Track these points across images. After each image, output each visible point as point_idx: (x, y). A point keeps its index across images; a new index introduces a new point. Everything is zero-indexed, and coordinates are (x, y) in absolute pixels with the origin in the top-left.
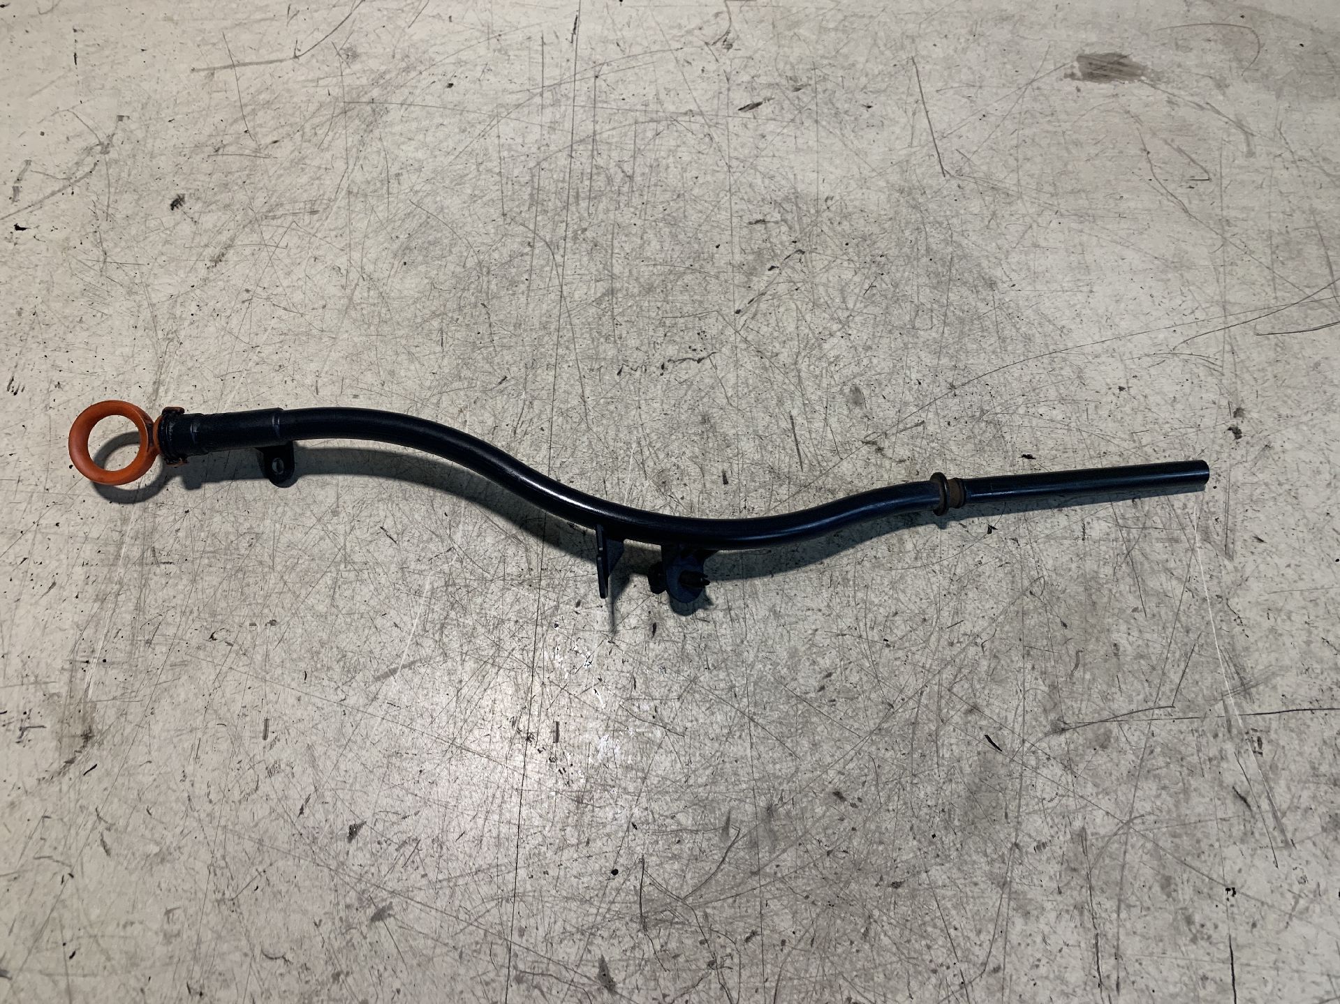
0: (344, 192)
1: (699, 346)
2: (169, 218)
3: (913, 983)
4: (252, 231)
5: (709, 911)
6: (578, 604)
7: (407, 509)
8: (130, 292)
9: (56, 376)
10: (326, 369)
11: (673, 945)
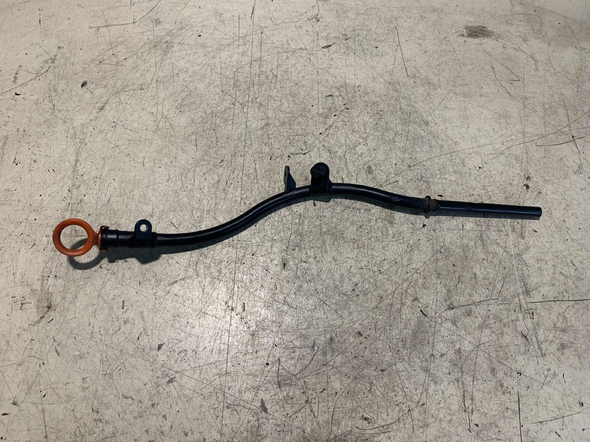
0: (155, 81)
1: (304, 148)
2: (81, 91)
3: (389, 410)
4: (116, 97)
5: (306, 380)
6: (253, 255)
7: (182, 215)
8: (65, 122)
9: (34, 158)
10: (147, 155)
11: (291, 394)
